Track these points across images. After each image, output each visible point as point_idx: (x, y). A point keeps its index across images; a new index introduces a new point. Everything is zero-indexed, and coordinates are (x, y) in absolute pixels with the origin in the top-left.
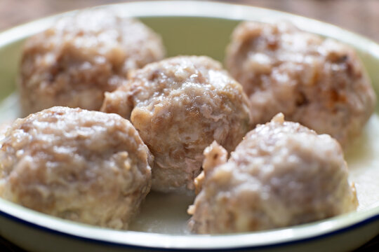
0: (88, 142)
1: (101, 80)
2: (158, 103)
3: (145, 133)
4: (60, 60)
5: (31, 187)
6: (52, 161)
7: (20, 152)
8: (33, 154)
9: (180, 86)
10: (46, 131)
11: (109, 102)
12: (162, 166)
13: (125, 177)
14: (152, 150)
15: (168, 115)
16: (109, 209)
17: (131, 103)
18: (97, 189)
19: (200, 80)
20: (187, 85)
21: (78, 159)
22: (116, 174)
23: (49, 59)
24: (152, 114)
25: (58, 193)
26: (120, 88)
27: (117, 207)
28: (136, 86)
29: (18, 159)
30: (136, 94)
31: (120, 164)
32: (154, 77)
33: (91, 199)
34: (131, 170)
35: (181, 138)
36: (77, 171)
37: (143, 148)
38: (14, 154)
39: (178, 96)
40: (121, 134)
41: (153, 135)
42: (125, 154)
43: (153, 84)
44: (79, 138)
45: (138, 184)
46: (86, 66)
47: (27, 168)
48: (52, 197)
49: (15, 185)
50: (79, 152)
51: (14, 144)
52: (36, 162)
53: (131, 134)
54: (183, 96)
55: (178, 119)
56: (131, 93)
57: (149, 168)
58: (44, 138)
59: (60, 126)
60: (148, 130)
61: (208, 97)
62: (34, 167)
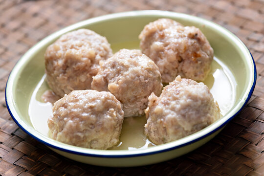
0: (96, 109)
1: (87, 68)
2: (119, 79)
3: (117, 95)
4: (66, 62)
5: (75, 134)
6: (82, 121)
7: (65, 119)
8: (72, 118)
9: (127, 70)
10: (75, 107)
11: (95, 81)
12: (126, 107)
13: (115, 120)
14: (121, 102)
15: (126, 85)
16: (110, 136)
17: (106, 81)
18: (103, 129)
19: (136, 64)
20: (130, 69)
21: (93, 117)
22: (111, 120)
23: (60, 62)
24: (118, 86)
25: (87, 134)
26: (98, 73)
27: (113, 134)
28: (106, 71)
29: (66, 122)
30: (107, 76)
31: (111, 115)
32: (113, 66)
33: (102, 134)
34: (117, 116)
35: (133, 94)
36: (93, 123)
37: (119, 104)
38: (62, 120)
39: (128, 75)
40: (109, 101)
41: (120, 95)
42: (113, 109)
43: (114, 70)
44: (91, 107)
45: (120, 121)
46: (79, 64)
47: (71, 126)
48: (85, 137)
49: (67, 134)
50: (92, 114)
51: (61, 115)
52: (74, 123)
53: (113, 99)
54: (131, 74)
55: (131, 86)
56: (105, 75)
57: (123, 112)
58: (75, 110)
59: (81, 103)
60: (118, 93)
61: (141, 73)
62: (74, 125)
